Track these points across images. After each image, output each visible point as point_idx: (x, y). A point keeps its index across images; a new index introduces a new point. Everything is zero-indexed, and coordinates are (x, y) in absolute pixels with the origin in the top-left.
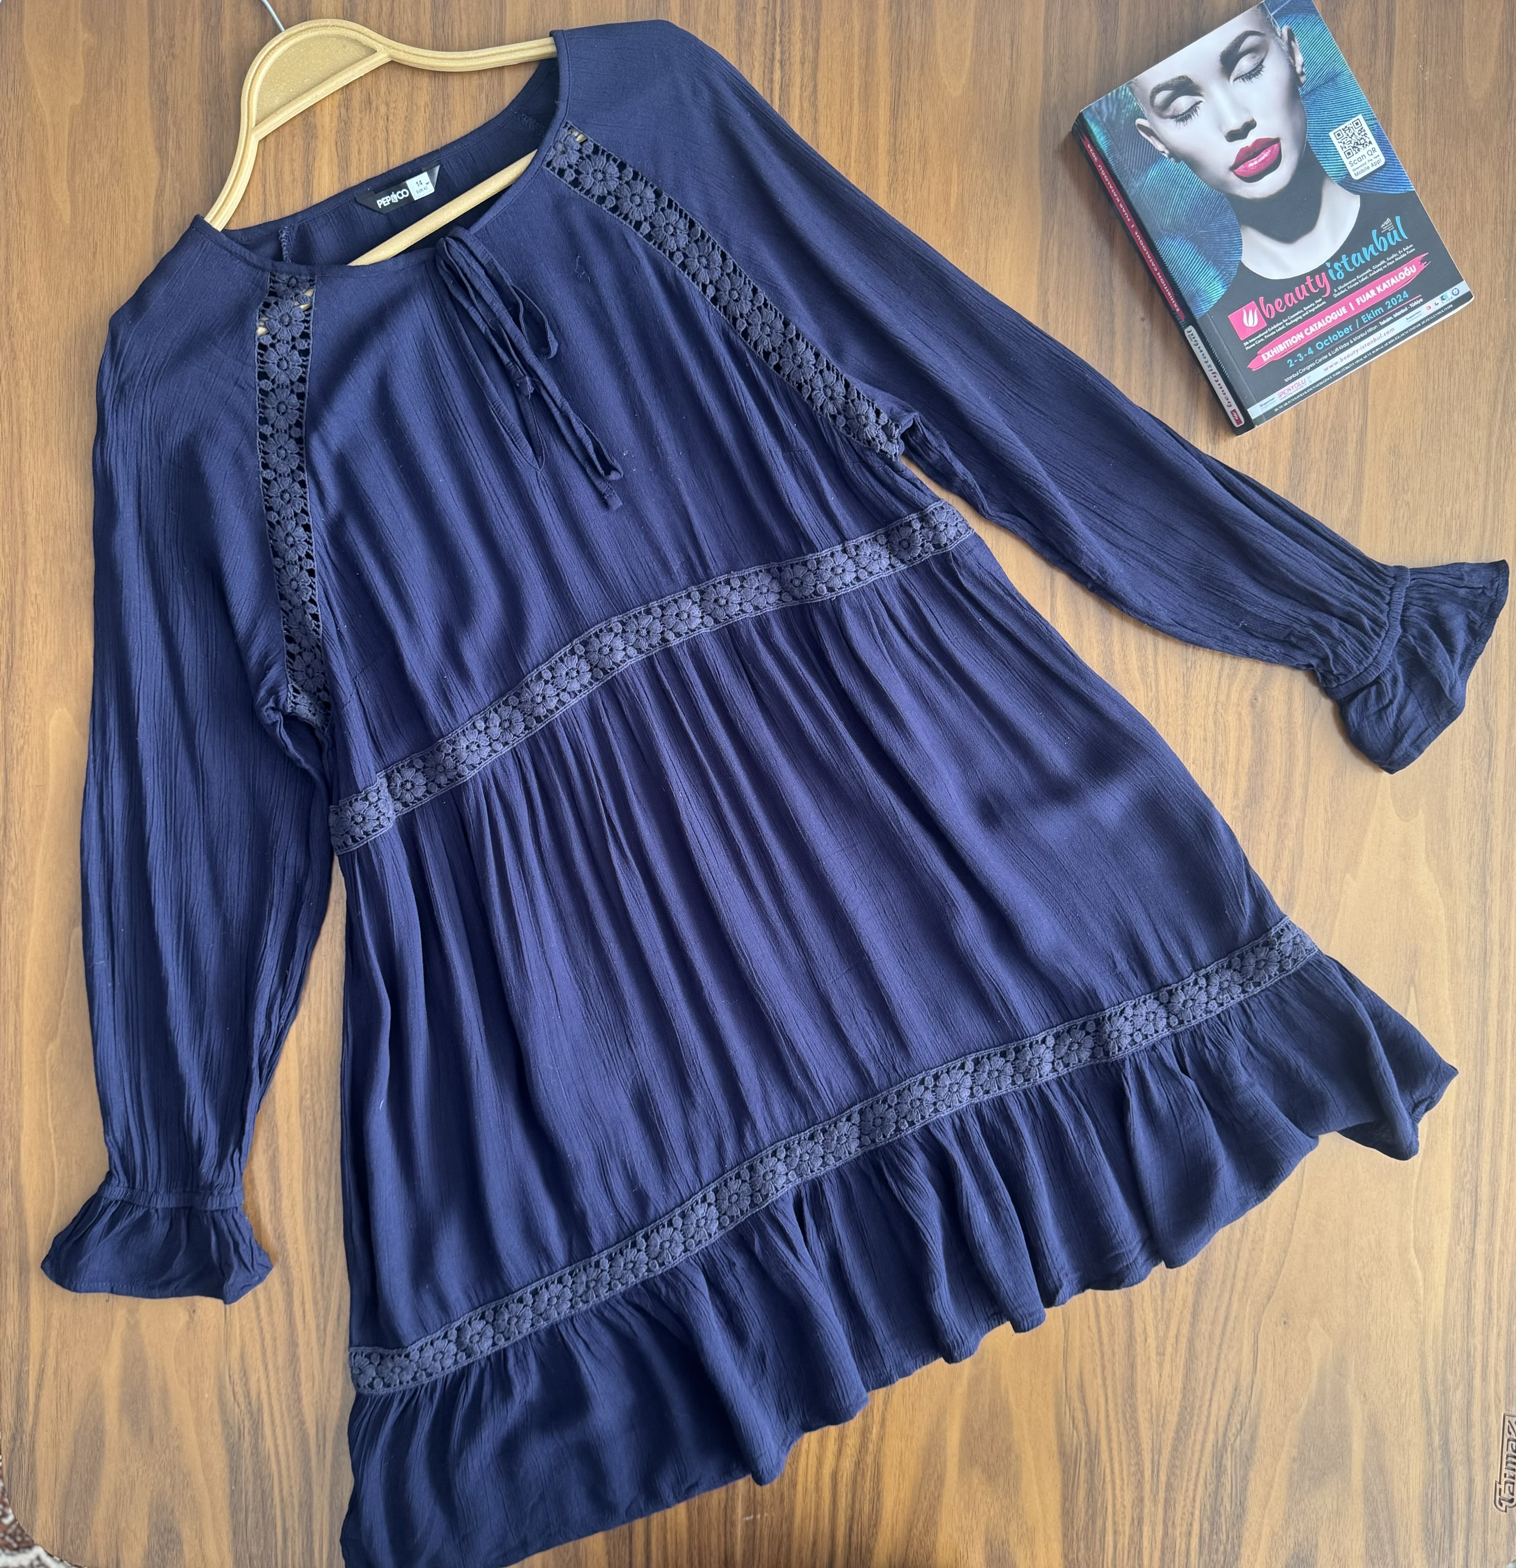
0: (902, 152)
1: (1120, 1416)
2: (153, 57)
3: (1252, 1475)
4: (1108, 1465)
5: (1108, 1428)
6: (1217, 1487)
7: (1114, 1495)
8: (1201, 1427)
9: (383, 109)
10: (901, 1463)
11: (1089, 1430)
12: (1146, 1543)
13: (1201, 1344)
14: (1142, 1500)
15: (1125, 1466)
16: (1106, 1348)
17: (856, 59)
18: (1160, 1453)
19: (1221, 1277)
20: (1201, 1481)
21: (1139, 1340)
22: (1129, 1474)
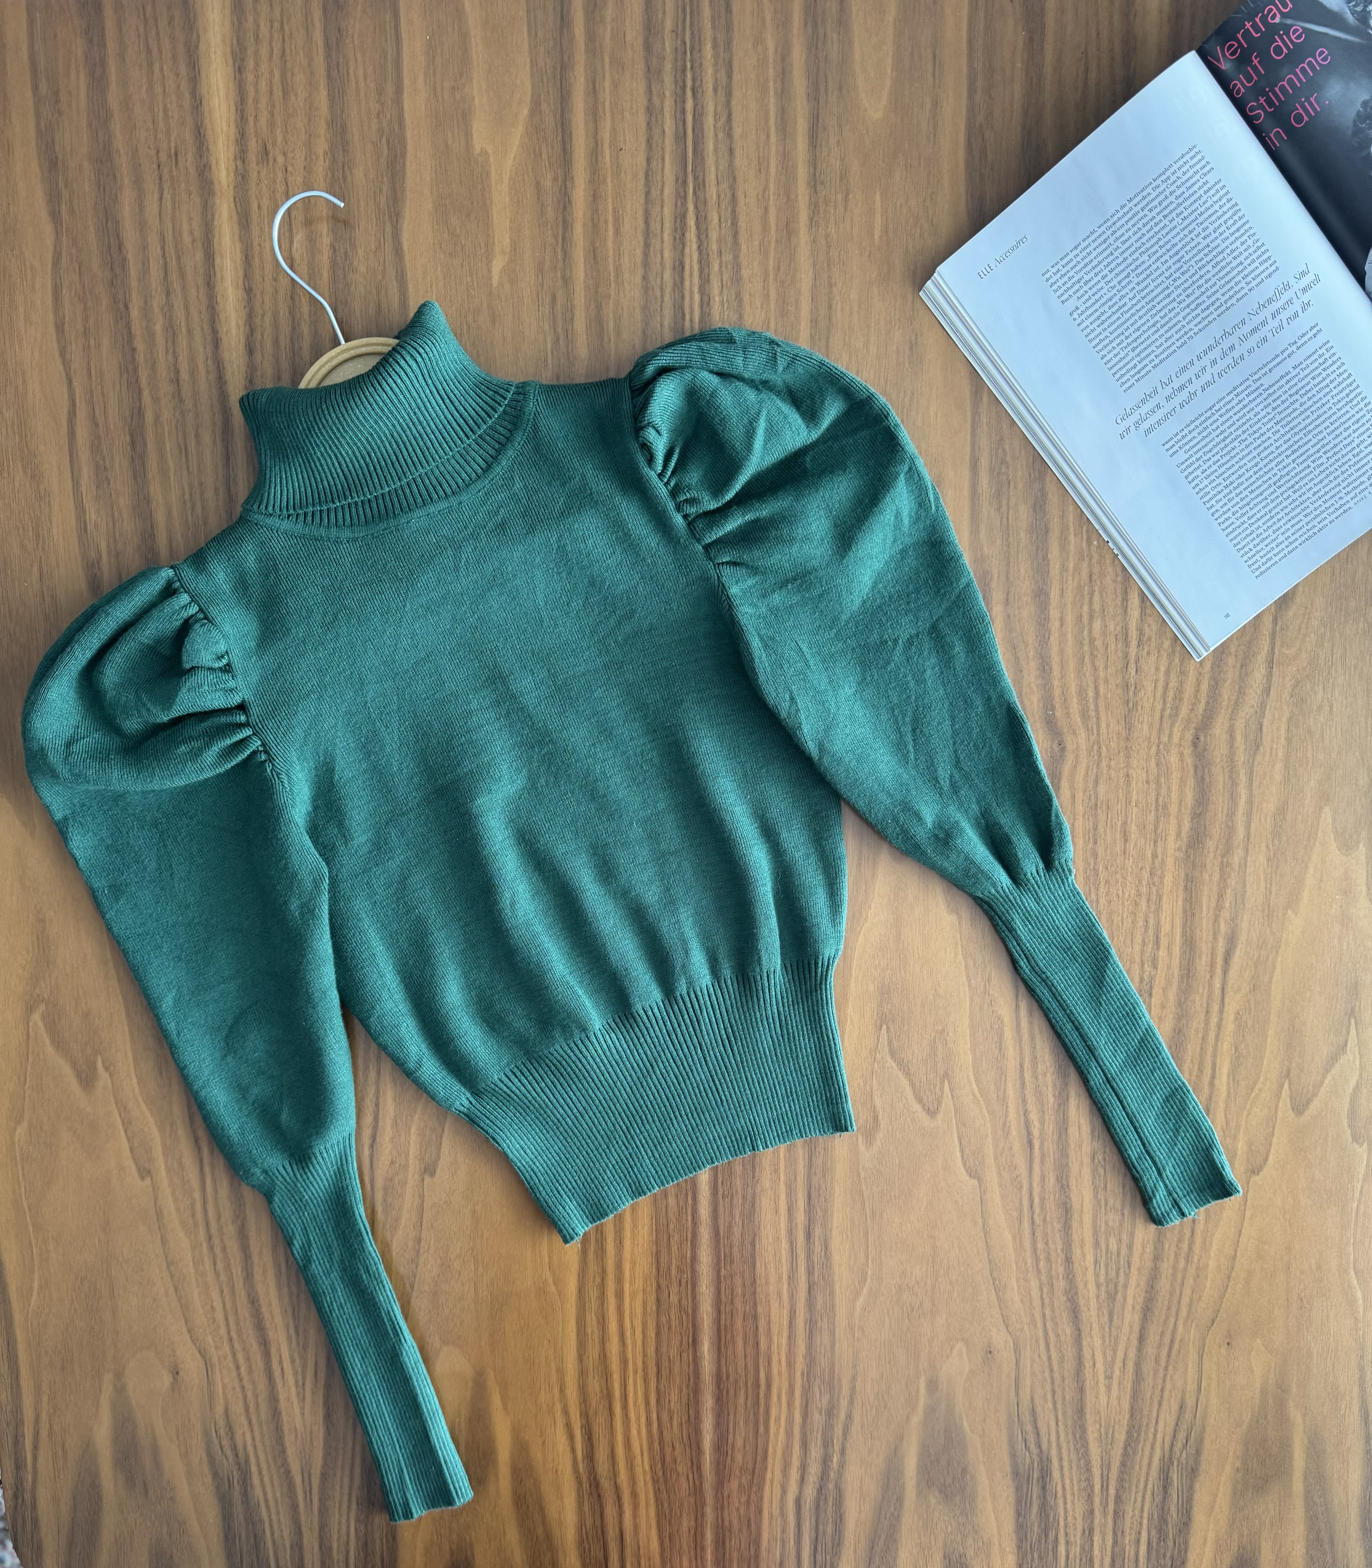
0: (822, 183)
1: (1070, 1436)
2: (38, 115)
3: (1197, 1486)
4: (1059, 1481)
5: (1059, 1448)
6: (1164, 1498)
7: (1065, 1509)
8: (1149, 1444)
9: (280, 159)
10: (861, 1488)
11: (1041, 1452)
12: (1096, 1552)
13: (1148, 1367)
14: (1092, 1512)
15: (1075, 1482)
16: (1056, 1375)
17: (771, 84)
18: (1109, 1469)
19: (1166, 1303)
20: (1149, 1493)
21: (1087, 1365)
22: (1079, 1490)
